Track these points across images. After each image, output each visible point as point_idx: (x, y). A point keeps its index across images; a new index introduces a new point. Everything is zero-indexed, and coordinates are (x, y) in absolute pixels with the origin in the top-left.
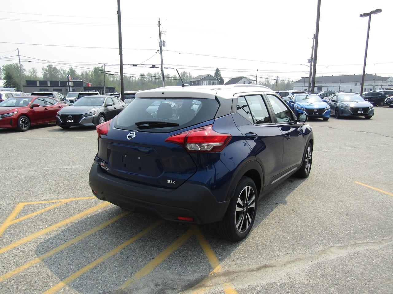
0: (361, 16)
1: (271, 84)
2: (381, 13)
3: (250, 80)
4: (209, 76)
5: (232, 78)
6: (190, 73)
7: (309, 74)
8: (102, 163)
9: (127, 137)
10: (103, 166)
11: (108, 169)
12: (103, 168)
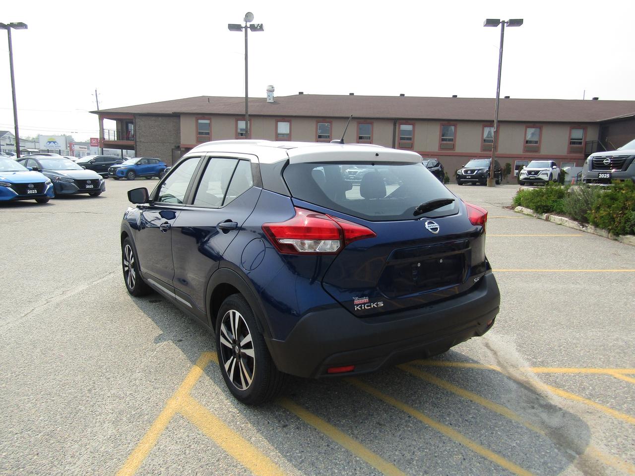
8: (357, 301)
9: (430, 230)
10: (361, 304)
11: (382, 305)
12: (366, 307)
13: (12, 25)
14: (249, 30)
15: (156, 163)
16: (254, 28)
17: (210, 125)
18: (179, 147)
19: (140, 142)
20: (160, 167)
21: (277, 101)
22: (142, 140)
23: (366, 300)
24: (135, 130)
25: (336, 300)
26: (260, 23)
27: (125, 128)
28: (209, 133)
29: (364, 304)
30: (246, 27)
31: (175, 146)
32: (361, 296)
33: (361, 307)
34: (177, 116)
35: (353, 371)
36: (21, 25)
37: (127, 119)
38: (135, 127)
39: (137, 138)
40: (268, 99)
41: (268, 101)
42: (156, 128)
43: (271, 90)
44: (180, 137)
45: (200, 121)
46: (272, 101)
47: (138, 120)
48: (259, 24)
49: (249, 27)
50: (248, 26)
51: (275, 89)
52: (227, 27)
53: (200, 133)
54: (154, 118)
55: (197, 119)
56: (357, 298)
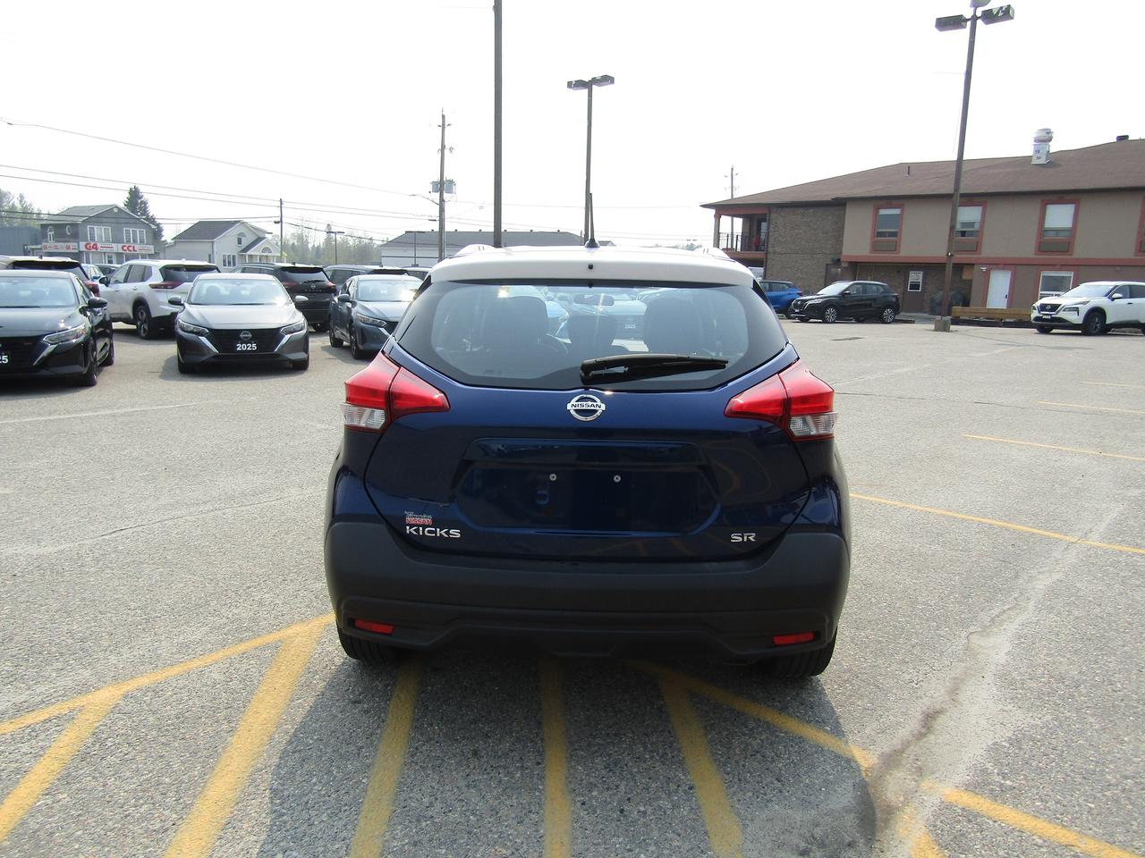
0: (570, 85)
1: (310, 246)
2: (612, 85)
3: (258, 229)
4: (115, 210)
5: (196, 222)
6: (22, 197)
7: (438, 222)
8: (410, 518)
9: (573, 412)
10: (419, 526)
11: (459, 536)
12: (426, 533)
13: (594, 81)
14: (979, 22)
15: (783, 289)
16: (990, 17)
17: (900, 217)
18: (839, 260)
19: (774, 253)
20: (789, 298)
21: (1056, 161)
22: (778, 249)
23: (427, 520)
24: (768, 233)
25: (377, 510)
26: (1004, 4)
27: (755, 229)
28: (896, 232)
29: (424, 527)
30: (974, 19)
31: (833, 260)
32: (419, 512)
33: (417, 531)
34: (840, 204)
35: (389, 635)
36: (607, 80)
37: (758, 214)
38: (768, 228)
39: (770, 245)
40: (1034, 158)
41: (1035, 161)
42: (803, 228)
43: (1045, 138)
44: (842, 241)
45: (883, 212)
46: (1043, 161)
47: (773, 216)
48: (1002, 8)
49: (979, 18)
50: (979, 14)
51: (1054, 135)
52: (934, 24)
53: (881, 234)
54: (800, 211)
55: (877, 209)
56: (411, 514)
